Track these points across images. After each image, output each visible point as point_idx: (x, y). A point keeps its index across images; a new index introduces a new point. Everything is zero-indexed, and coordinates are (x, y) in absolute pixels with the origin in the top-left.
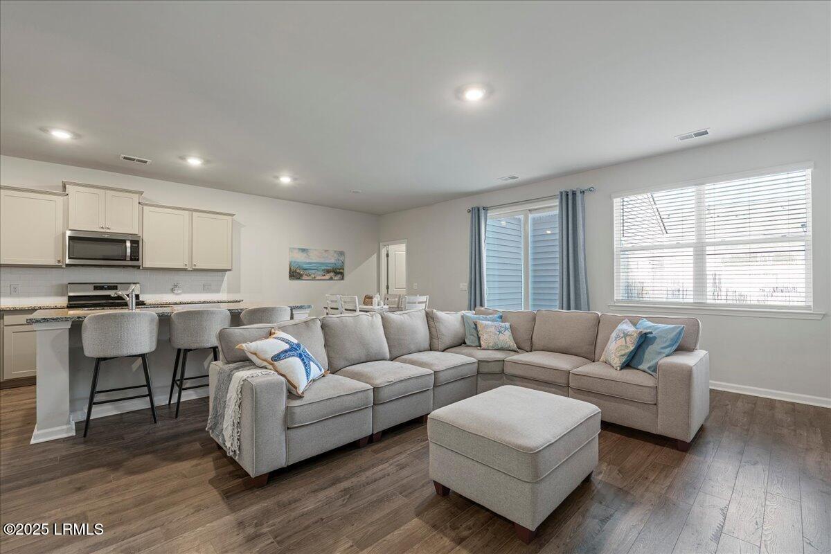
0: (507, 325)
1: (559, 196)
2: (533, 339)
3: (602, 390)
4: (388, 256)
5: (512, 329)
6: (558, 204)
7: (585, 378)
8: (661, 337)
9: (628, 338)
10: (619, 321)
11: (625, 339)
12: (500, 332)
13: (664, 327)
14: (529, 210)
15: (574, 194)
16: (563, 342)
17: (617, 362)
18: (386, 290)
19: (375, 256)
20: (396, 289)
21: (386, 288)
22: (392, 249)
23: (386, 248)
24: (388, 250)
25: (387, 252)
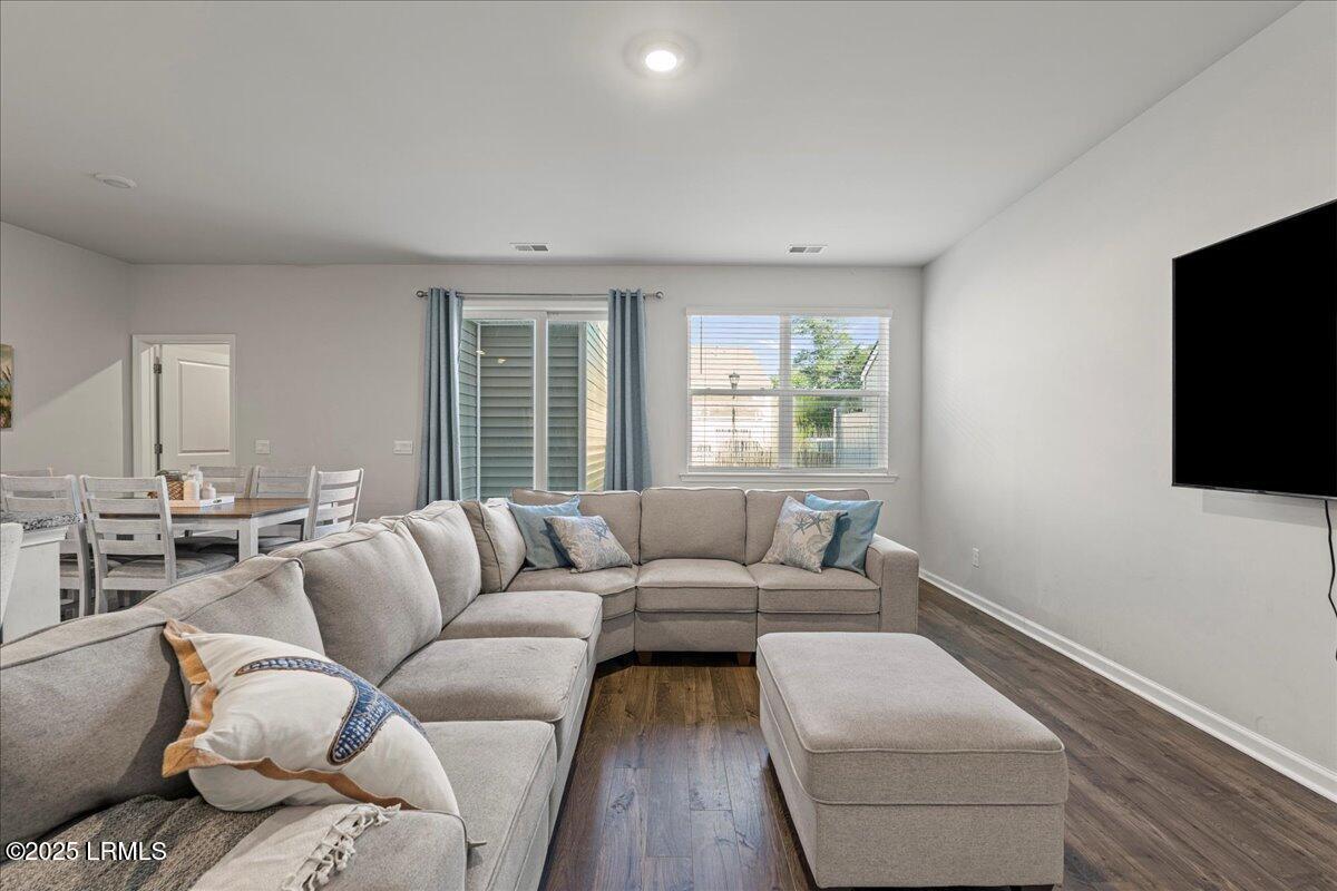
0: (598, 518)
1: (610, 298)
2: (642, 541)
3: (810, 607)
4: (158, 369)
5: (611, 526)
6: (606, 309)
7: (786, 592)
8: (856, 518)
9: (822, 525)
10: (780, 501)
11: (818, 526)
12: (600, 535)
13: (854, 505)
14: (548, 312)
15: (634, 298)
16: (701, 541)
17: (816, 561)
18: (154, 456)
19: (118, 366)
20: (184, 452)
21: (153, 451)
22: (171, 353)
23: (152, 348)
24: (158, 355)
25: (157, 359)
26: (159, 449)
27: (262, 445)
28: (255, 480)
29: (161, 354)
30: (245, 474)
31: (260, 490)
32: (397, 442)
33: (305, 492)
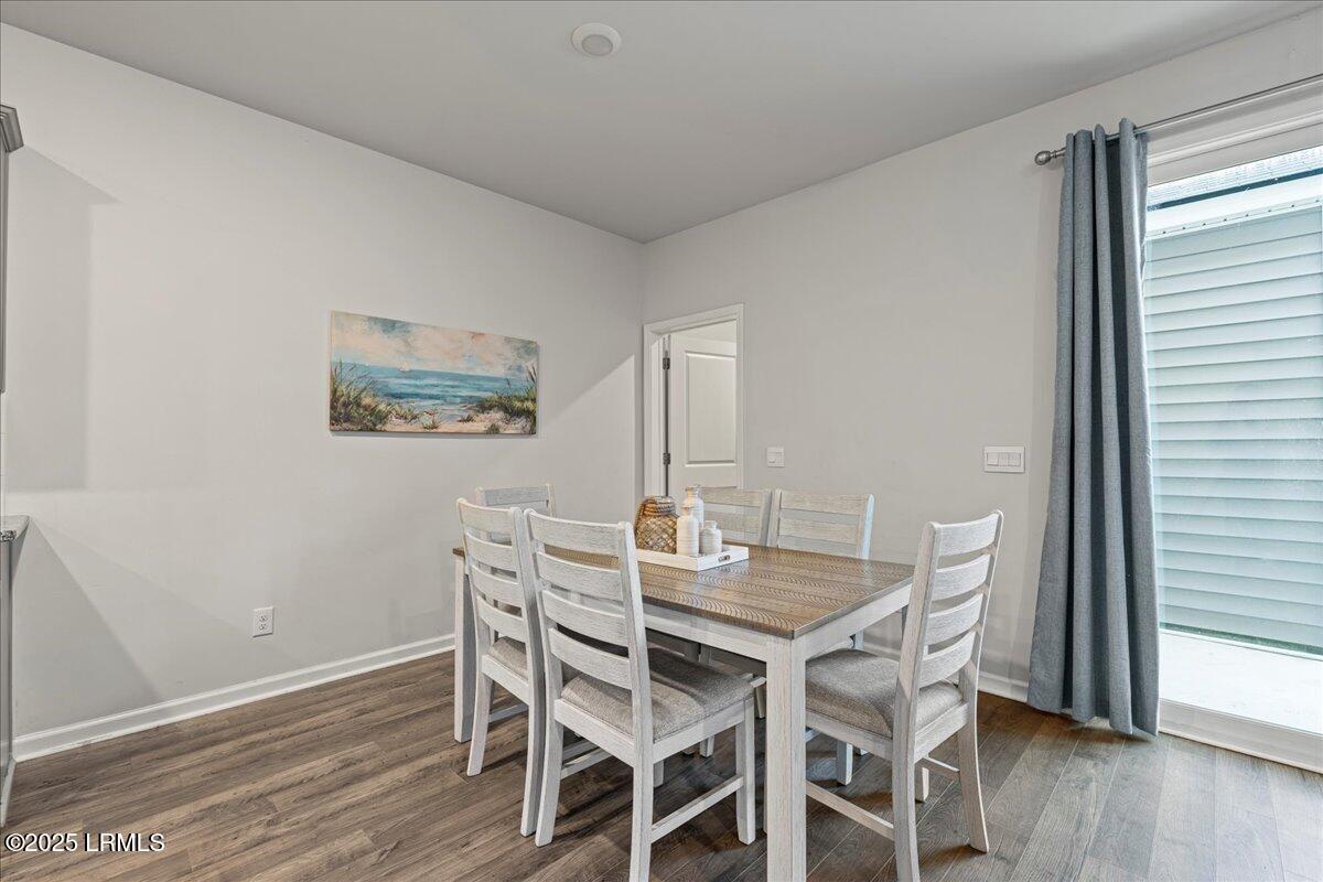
4: (667, 364)
18: (663, 467)
19: (631, 363)
20: (690, 463)
21: (662, 461)
22: (678, 343)
23: (661, 340)
24: (667, 349)
25: (666, 353)
26: (667, 460)
27: (775, 455)
28: (775, 515)
29: (669, 347)
30: (760, 502)
31: (781, 532)
32: (988, 449)
33: (857, 546)
